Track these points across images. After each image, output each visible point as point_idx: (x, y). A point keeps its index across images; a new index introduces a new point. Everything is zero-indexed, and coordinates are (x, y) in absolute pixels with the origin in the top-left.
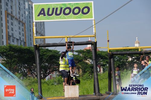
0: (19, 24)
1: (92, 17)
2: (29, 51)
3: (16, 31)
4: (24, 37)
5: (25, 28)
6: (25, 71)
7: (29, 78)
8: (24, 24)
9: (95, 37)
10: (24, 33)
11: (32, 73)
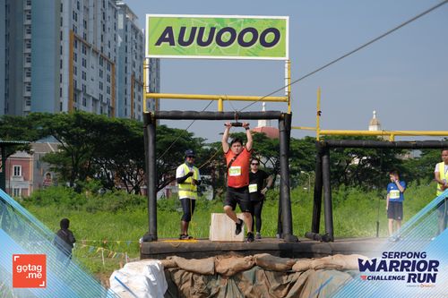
0: (101, 63)
1: (283, 52)
2: (120, 129)
3: (92, 80)
4: (110, 96)
5: (114, 73)
6: (108, 175)
7: (117, 192)
8: (113, 64)
9: (288, 101)
10: (110, 85)
11: (124, 181)
